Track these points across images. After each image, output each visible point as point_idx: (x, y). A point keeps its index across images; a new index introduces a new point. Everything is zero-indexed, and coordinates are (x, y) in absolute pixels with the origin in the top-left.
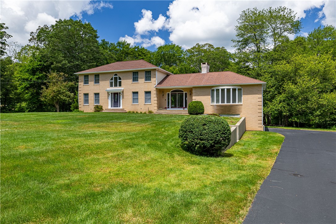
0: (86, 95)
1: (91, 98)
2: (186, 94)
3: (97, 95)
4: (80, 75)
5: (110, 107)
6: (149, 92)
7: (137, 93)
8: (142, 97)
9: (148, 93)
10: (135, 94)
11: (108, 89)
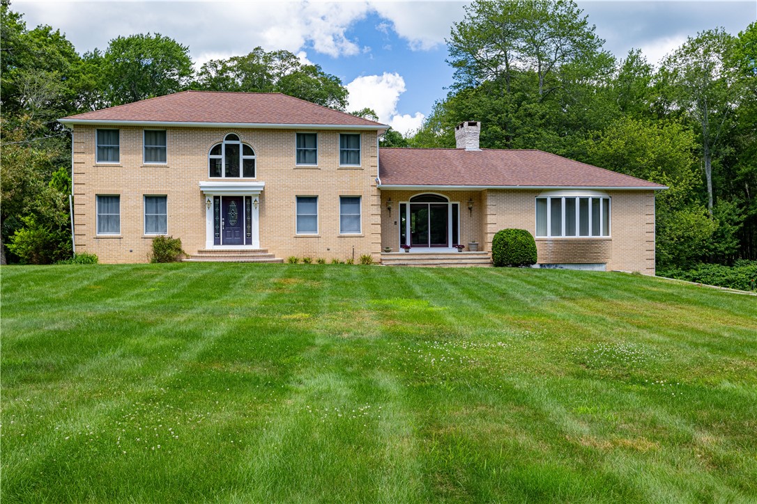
0: (109, 201)
1: (132, 210)
2: (455, 207)
3: (156, 201)
4: (77, 126)
5: (210, 245)
6: (355, 200)
7: (313, 199)
8: (328, 211)
9: (350, 201)
10: (303, 204)
11: (203, 183)
